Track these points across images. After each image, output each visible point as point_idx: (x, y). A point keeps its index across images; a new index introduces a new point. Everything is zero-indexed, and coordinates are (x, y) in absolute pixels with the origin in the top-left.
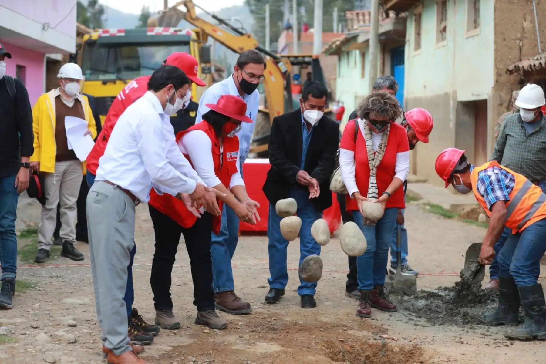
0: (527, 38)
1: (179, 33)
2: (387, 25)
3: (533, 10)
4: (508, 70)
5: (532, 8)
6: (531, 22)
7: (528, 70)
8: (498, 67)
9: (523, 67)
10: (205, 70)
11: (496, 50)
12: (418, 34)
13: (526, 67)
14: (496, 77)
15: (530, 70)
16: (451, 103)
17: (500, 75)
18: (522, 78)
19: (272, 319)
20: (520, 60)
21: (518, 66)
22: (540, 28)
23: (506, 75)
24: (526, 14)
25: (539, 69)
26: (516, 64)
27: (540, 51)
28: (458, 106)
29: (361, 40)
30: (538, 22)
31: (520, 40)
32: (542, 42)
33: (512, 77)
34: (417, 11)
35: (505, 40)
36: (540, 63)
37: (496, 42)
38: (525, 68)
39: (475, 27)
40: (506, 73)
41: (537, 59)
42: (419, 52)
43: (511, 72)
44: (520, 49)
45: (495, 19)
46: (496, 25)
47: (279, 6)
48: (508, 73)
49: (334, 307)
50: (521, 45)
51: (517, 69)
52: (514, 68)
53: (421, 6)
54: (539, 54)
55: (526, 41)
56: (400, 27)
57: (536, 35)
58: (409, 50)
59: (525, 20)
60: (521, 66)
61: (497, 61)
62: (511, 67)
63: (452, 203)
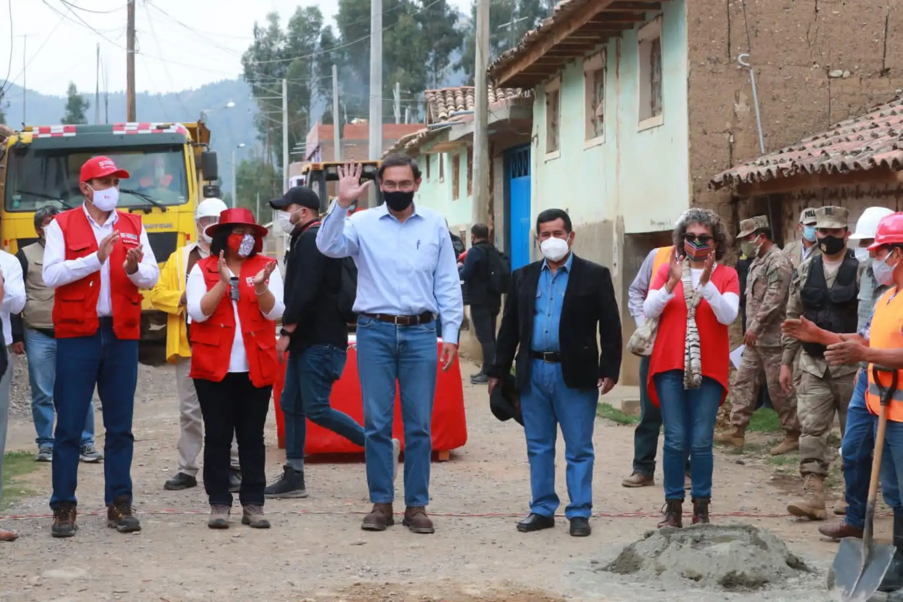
0: (741, 130)
1: (165, 131)
2: (500, 111)
3: (750, 84)
4: (712, 181)
5: (749, 81)
6: (747, 104)
7: (748, 181)
8: (695, 177)
9: (738, 176)
10: (209, 191)
11: (692, 150)
12: (553, 125)
13: (743, 177)
14: (692, 195)
15: (751, 182)
16: (615, 236)
17: (699, 191)
18: (735, 194)
19: (389, 594)
20: (731, 166)
21: (730, 175)
22: (761, 113)
23: (708, 190)
24: (739, 91)
25: (767, 179)
26: (727, 172)
27: (763, 151)
28: (625, 240)
29: (454, 135)
30: (758, 102)
31: (731, 134)
32: (765, 136)
33: (719, 193)
34: (551, 88)
35: (705, 133)
36: (769, 171)
37: (690, 138)
38: (742, 179)
39: (653, 115)
40: (710, 187)
41: (762, 164)
42: (556, 154)
43: (718, 185)
44: (731, 147)
45: (689, 99)
46: (690, 111)
47: (303, 82)
48: (713, 186)
49: (483, 572)
50: (732, 141)
51: (728, 179)
52: (722, 180)
53: (557, 80)
54: (762, 155)
55: (739, 135)
56: (521, 115)
57: (756, 125)
58: (538, 152)
59: (737, 99)
60: (734, 175)
61: (694, 167)
62: (718, 178)
63: (626, 400)
